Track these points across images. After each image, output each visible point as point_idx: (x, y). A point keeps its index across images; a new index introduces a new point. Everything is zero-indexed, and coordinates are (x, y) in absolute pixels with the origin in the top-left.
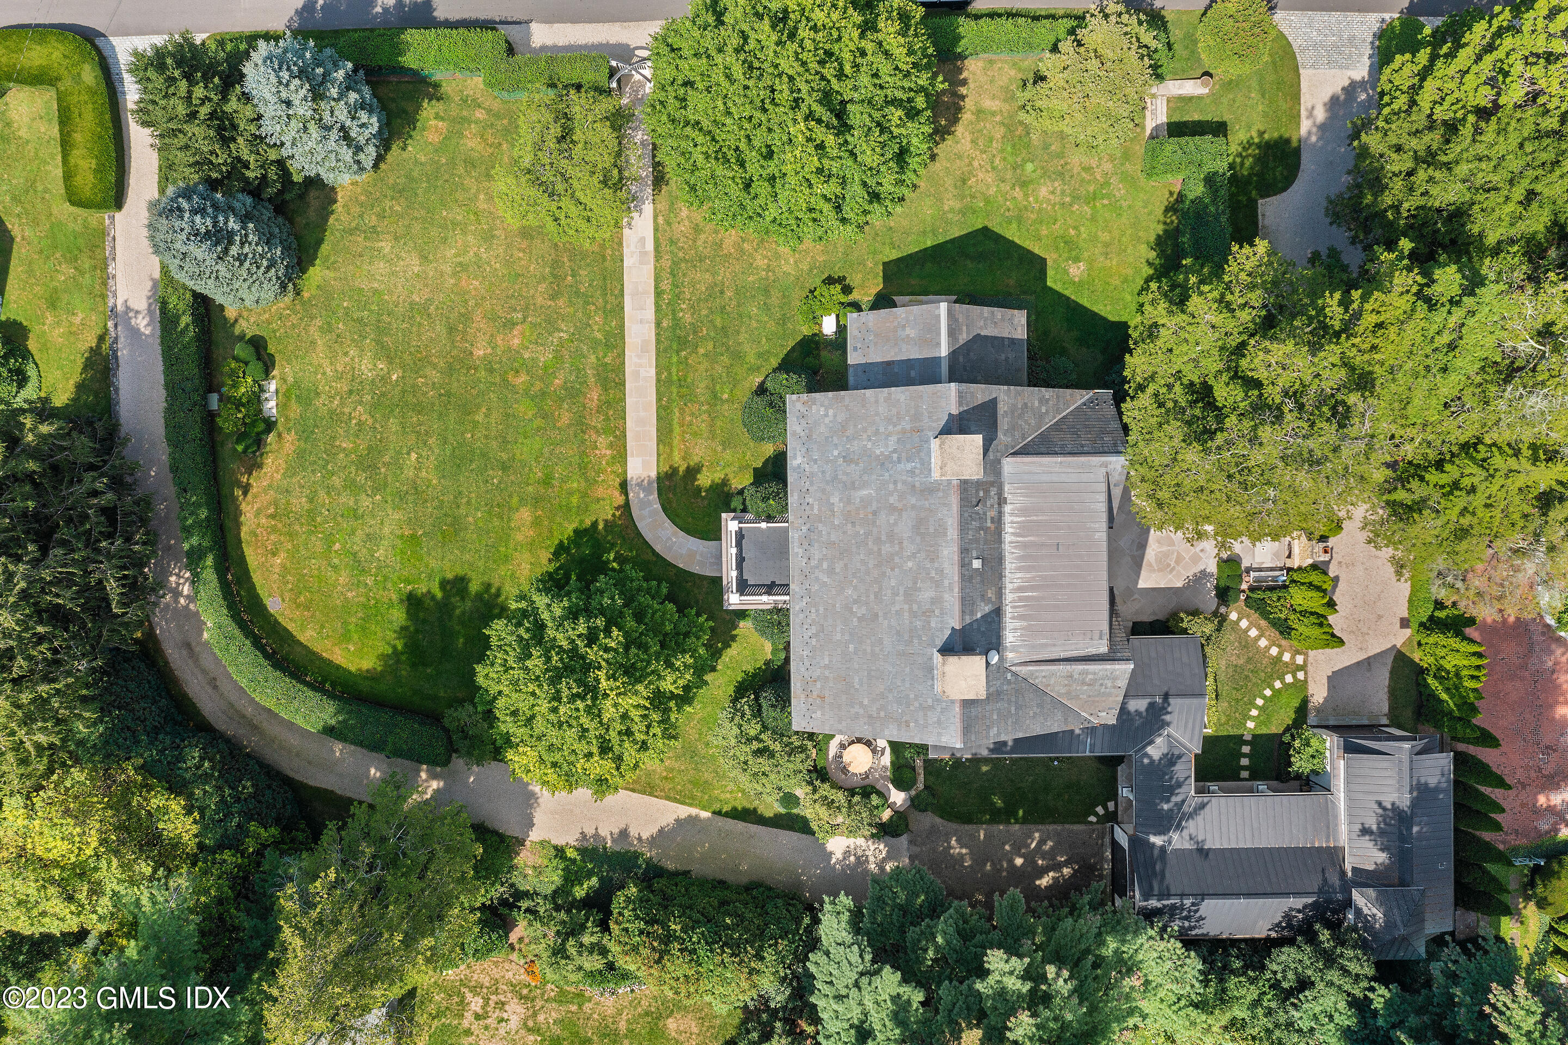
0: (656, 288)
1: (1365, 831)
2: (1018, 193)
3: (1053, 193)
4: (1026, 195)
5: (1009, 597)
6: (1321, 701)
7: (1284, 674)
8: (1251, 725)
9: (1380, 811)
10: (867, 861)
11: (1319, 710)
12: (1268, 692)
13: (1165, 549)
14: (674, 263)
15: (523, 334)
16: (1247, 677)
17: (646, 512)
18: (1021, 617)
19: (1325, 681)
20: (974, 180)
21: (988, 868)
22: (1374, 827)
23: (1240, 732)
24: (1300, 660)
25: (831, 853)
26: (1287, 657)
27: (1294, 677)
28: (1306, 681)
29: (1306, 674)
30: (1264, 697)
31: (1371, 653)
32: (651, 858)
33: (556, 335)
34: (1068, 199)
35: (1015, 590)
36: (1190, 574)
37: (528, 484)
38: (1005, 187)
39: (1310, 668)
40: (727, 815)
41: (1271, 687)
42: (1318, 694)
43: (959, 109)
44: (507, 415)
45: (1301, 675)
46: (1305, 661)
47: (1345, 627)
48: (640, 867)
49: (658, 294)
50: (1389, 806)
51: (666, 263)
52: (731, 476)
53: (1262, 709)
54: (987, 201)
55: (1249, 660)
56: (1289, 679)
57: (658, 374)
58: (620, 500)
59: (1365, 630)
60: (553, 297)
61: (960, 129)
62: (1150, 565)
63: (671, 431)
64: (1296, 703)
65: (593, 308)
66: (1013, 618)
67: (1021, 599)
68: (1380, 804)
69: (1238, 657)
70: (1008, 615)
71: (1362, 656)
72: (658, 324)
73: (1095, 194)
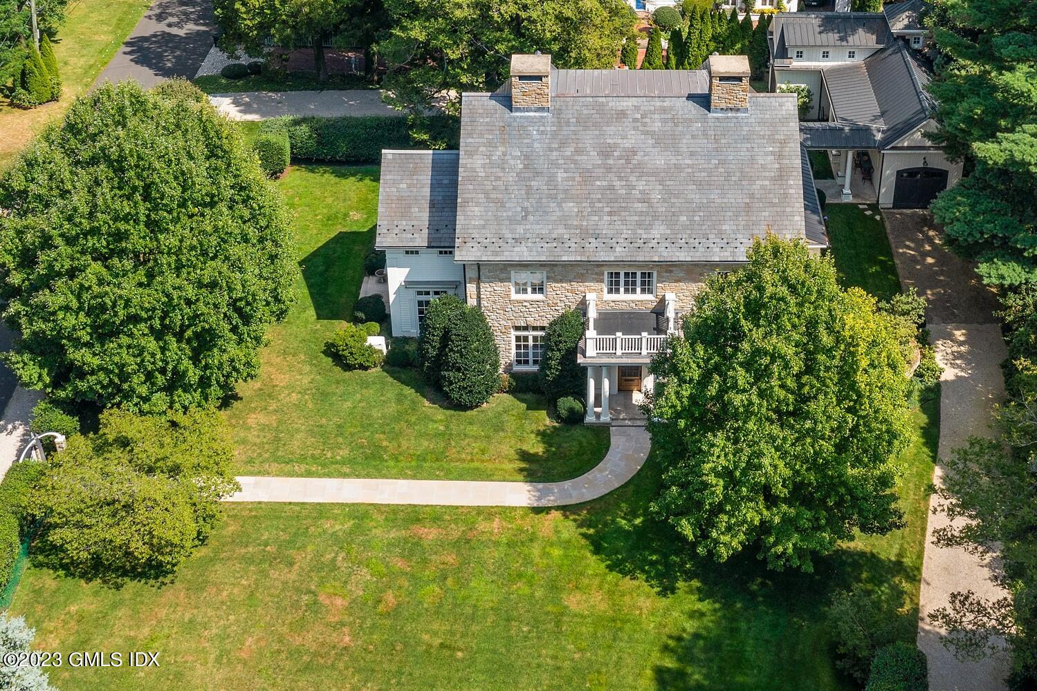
0: (302, 476)
14: (275, 461)
15: (330, 596)
17: (574, 493)
21: (942, 278)
25: (957, 376)
33: (339, 564)
37: (532, 596)
44: (437, 613)
49: (309, 474)
51: (274, 467)
52: (534, 427)
57: (406, 477)
58: (556, 515)
60: (291, 564)
63: (477, 469)
65: (312, 529)
72: (345, 476)
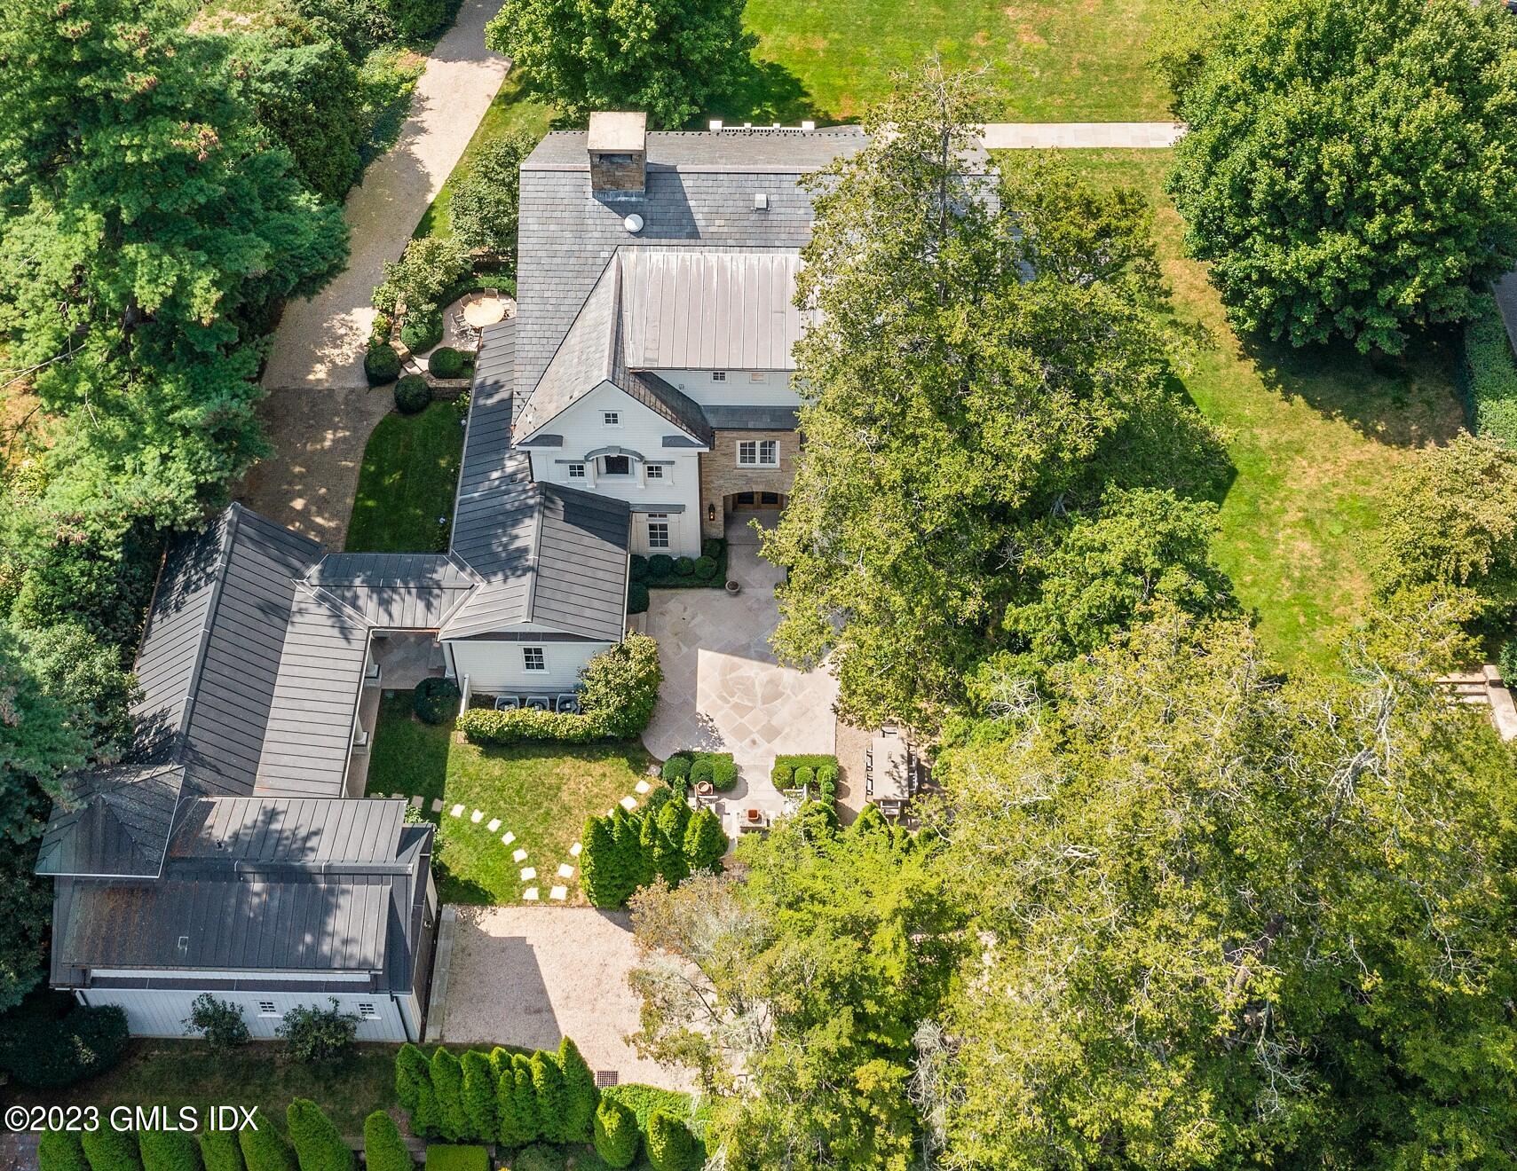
1: (271, 815)
2: (1293, 516)
3: (1303, 557)
4: (1294, 525)
5: (713, 257)
6: (482, 927)
7: (536, 865)
8: (457, 811)
9: (303, 832)
10: (336, 346)
11: (467, 923)
12: (508, 838)
13: (759, 690)
15: (1035, 43)
16: (539, 805)
18: (684, 270)
19: (517, 934)
20: (1305, 463)
21: (297, 469)
22: (276, 826)
23: (448, 794)
24: (559, 893)
26: (565, 871)
27: (530, 883)
28: (520, 902)
29: (534, 903)
30: (501, 832)
31: (558, 1013)
32: (385, 153)
34: (1297, 574)
35: (722, 269)
36: (716, 723)
38: (1301, 501)
39: (542, 911)
40: (427, 214)
41: (518, 843)
42: (495, 923)
43: (1404, 444)
45: (531, 894)
46: (555, 901)
47: (610, 970)
48: (377, 141)
50: (309, 844)
53: (481, 828)
54: (1274, 480)
55: (567, 810)
56: (528, 874)
59: (601, 1004)
60: (1082, 66)
61: (1375, 447)
62: (734, 668)
64: (485, 882)
66: (683, 260)
67: (708, 269)
68: (317, 833)
69: (574, 793)
70: (687, 255)
71: (555, 997)
73: (1310, 605)
